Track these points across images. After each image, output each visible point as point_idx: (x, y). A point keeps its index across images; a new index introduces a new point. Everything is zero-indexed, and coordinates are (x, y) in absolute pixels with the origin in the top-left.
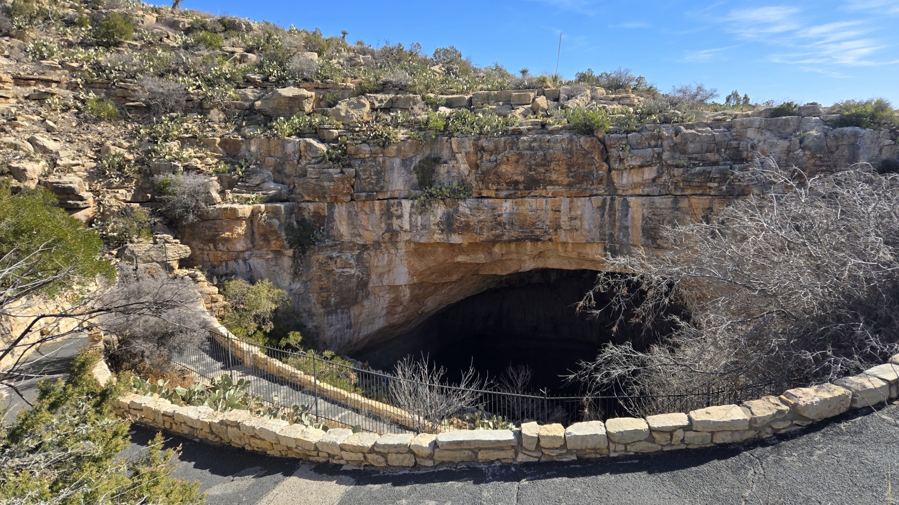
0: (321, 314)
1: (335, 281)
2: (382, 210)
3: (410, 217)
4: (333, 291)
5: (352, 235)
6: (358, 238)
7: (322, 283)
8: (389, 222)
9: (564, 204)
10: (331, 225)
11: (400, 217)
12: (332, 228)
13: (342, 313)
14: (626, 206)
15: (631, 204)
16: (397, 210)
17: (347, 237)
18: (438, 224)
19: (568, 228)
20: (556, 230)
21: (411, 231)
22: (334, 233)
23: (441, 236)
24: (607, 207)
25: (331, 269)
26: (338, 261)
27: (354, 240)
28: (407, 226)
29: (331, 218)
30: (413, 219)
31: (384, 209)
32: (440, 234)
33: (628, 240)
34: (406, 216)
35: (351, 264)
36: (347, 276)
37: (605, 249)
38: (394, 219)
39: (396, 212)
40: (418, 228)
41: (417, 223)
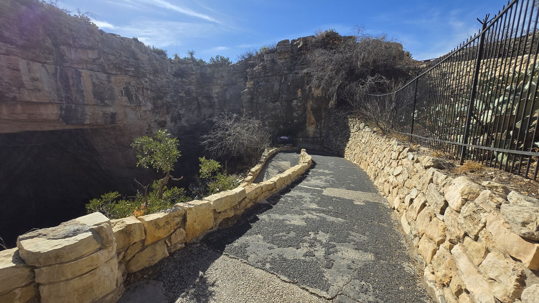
9: (22, 64)
14: (79, 75)
15: (83, 74)
19: (32, 88)
20: (19, 88)
24: (58, 75)
33: (83, 100)
37: (61, 109)
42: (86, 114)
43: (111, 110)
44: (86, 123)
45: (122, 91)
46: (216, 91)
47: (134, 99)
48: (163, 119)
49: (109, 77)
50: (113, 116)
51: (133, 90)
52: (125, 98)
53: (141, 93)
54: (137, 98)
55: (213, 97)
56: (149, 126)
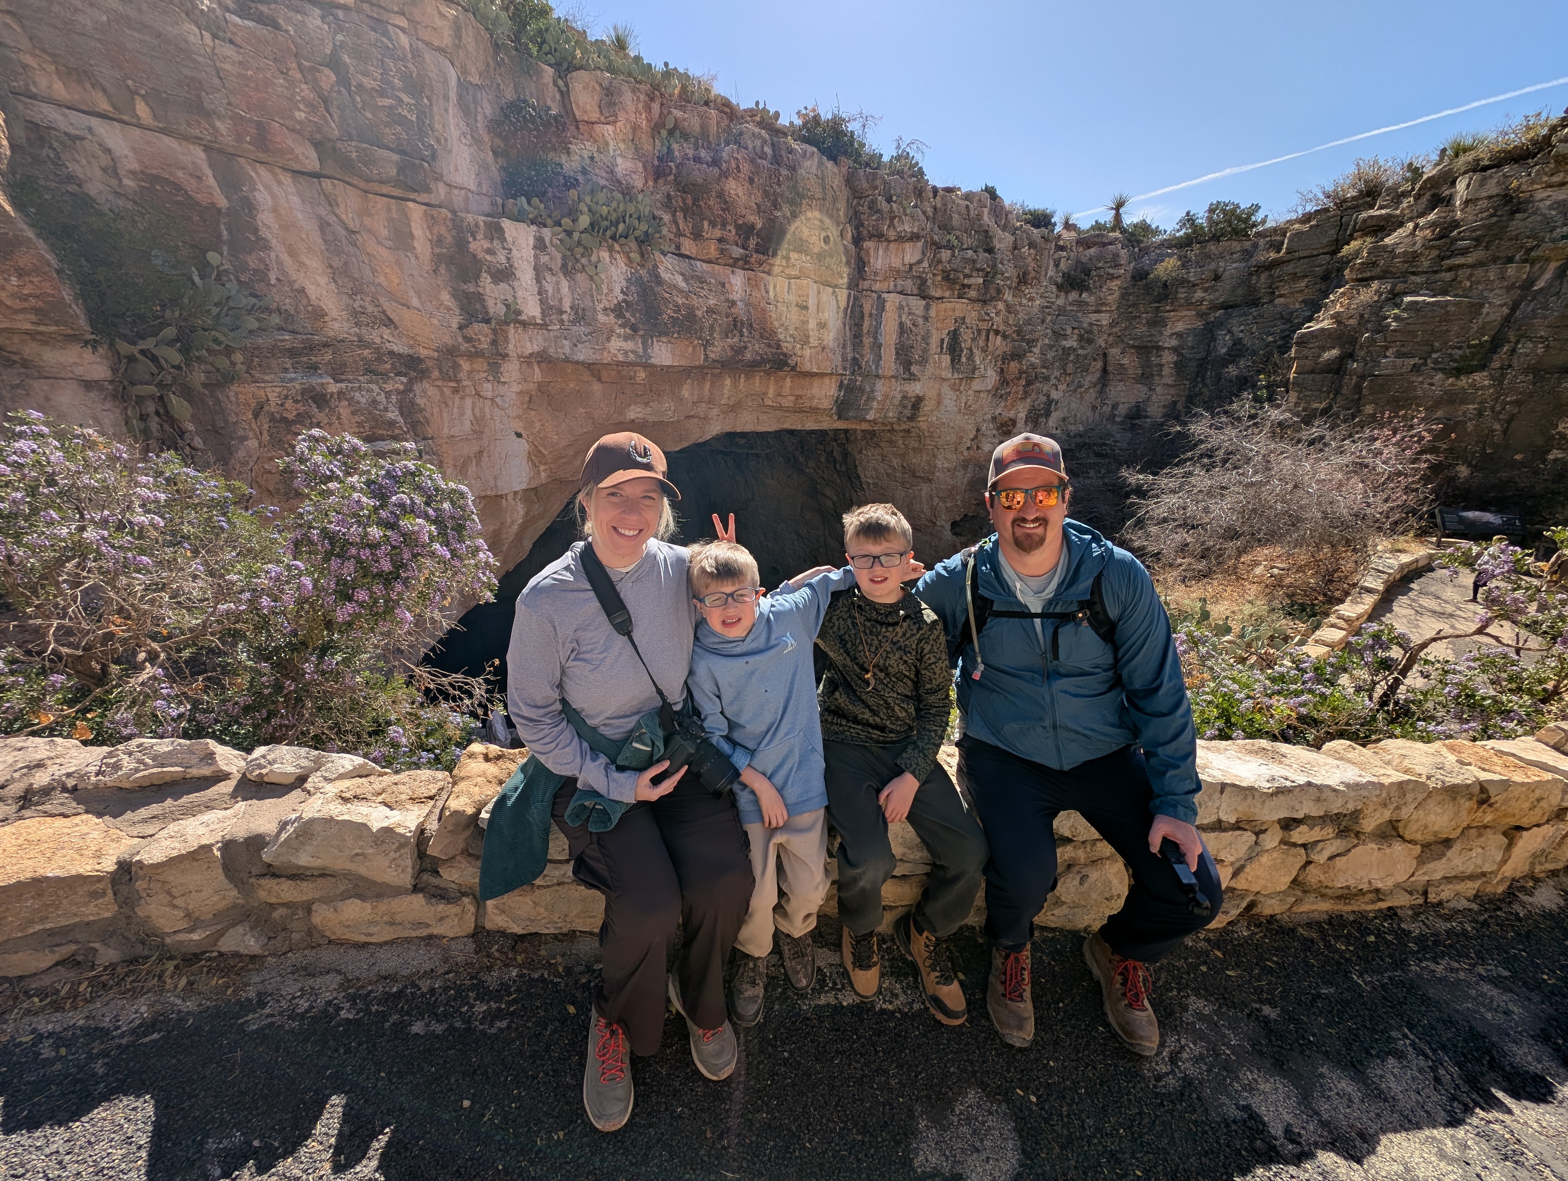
2: (439, 241)
3: (538, 279)
5: (356, 315)
6: (386, 332)
8: (471, 288)
9: (812, 294)
10: (252, 259)
11: (505, 275)
12: (262, 275)
14: (882, 307)
15: (888, 305)
16: (490, 251)
17: (341, 324)
18: (618, 311)
19: (816, 343)
20: (802, 346)
21: (544, 326)
22: (280, 297)
23: (629, 345)
24: (850, 311)
27: (374, 335)
28: (532, 309)
30: (549, 288)
31: (449, 239)
32: (626, 338)
33: (877, 367)
34: (526, 276)
35: (392, 424)
37: (841, 386)
38: (486, 280)
39: (488, 257)
40: (565, 317)
41: (561, 300)
42: (874, 398)
43: (916, 389)
44: (868, 417)
45: (942, 340)
46: (1180, 327)
47: (964, 360)
48: (1012, 414)
49: (927, 308)
50: (918, 402)
51: (966, 336)
52: (946, 359)
53: (981, 343)
54: (971, 357)
55: (1159, 348)
56: (978, 430)
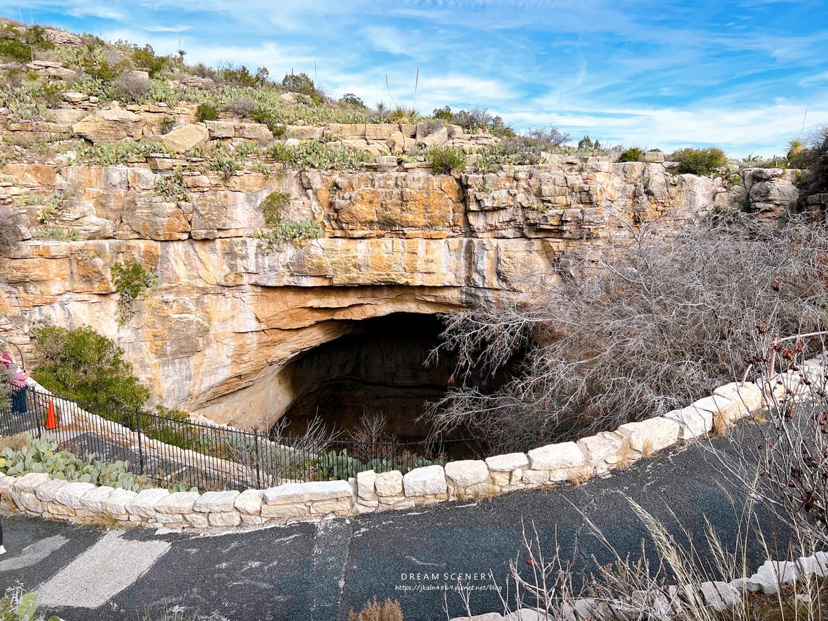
0: (155, 365)
1: (170, 328)
2: (224, 250)
3: (256, 258)
4: (169, 339)
5: (190, 277)
6: (198, 281)
7: (156, 330)
8: (233, 263)
9: (421, 246)
10: (165, 266)
11: (245, 257)
12: (167, 269)
13: (181, 363)
14: (482, 248)
15: (487, 247)
16: (241, 250)
17: (184, 280)
18: (288, 266)
19: (425, 271)
20: (412, 273)
21: (257, 273)
22: (169, 274)
23: (291, 279)
24: (463, 249)
25: (166, 315)
26: (175, 305)
27: (193, 282)
28: (252, 268)
29: (165, 258)
30: (260, 260)
31: (227, 249)
32: (290, 276)
33: (483, 283)
35: (189, 309)
36: (185, 323)
37: (462, 292)
38: (239, 259)
39: (240, 252)
40: (266, 270)
41: (264, 264)
43: (520, 298)
